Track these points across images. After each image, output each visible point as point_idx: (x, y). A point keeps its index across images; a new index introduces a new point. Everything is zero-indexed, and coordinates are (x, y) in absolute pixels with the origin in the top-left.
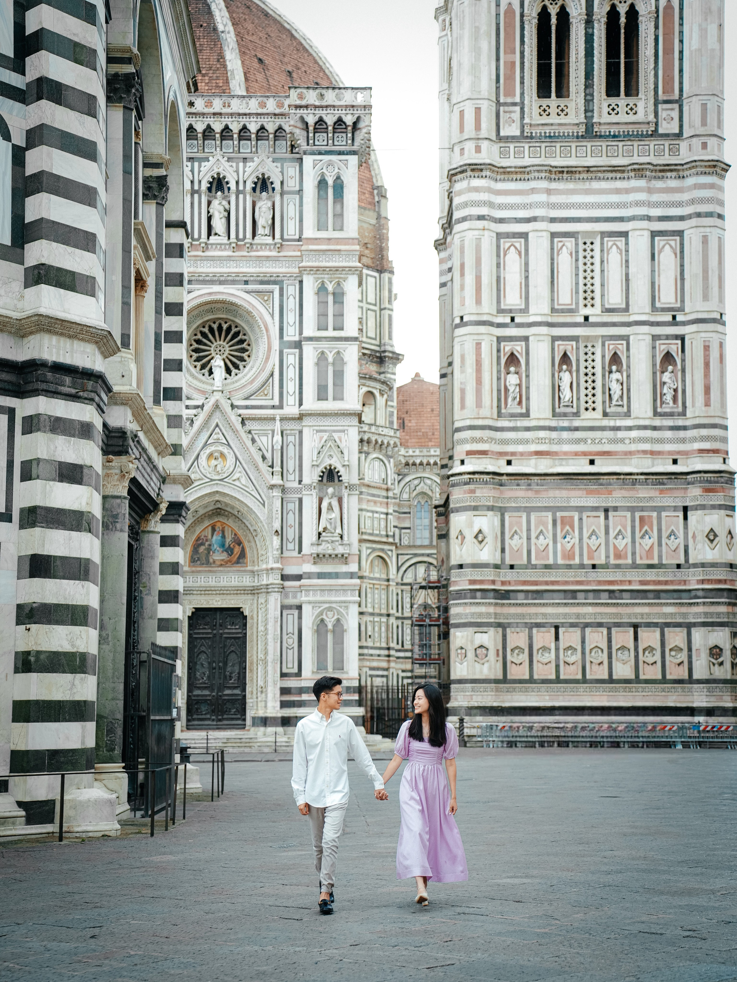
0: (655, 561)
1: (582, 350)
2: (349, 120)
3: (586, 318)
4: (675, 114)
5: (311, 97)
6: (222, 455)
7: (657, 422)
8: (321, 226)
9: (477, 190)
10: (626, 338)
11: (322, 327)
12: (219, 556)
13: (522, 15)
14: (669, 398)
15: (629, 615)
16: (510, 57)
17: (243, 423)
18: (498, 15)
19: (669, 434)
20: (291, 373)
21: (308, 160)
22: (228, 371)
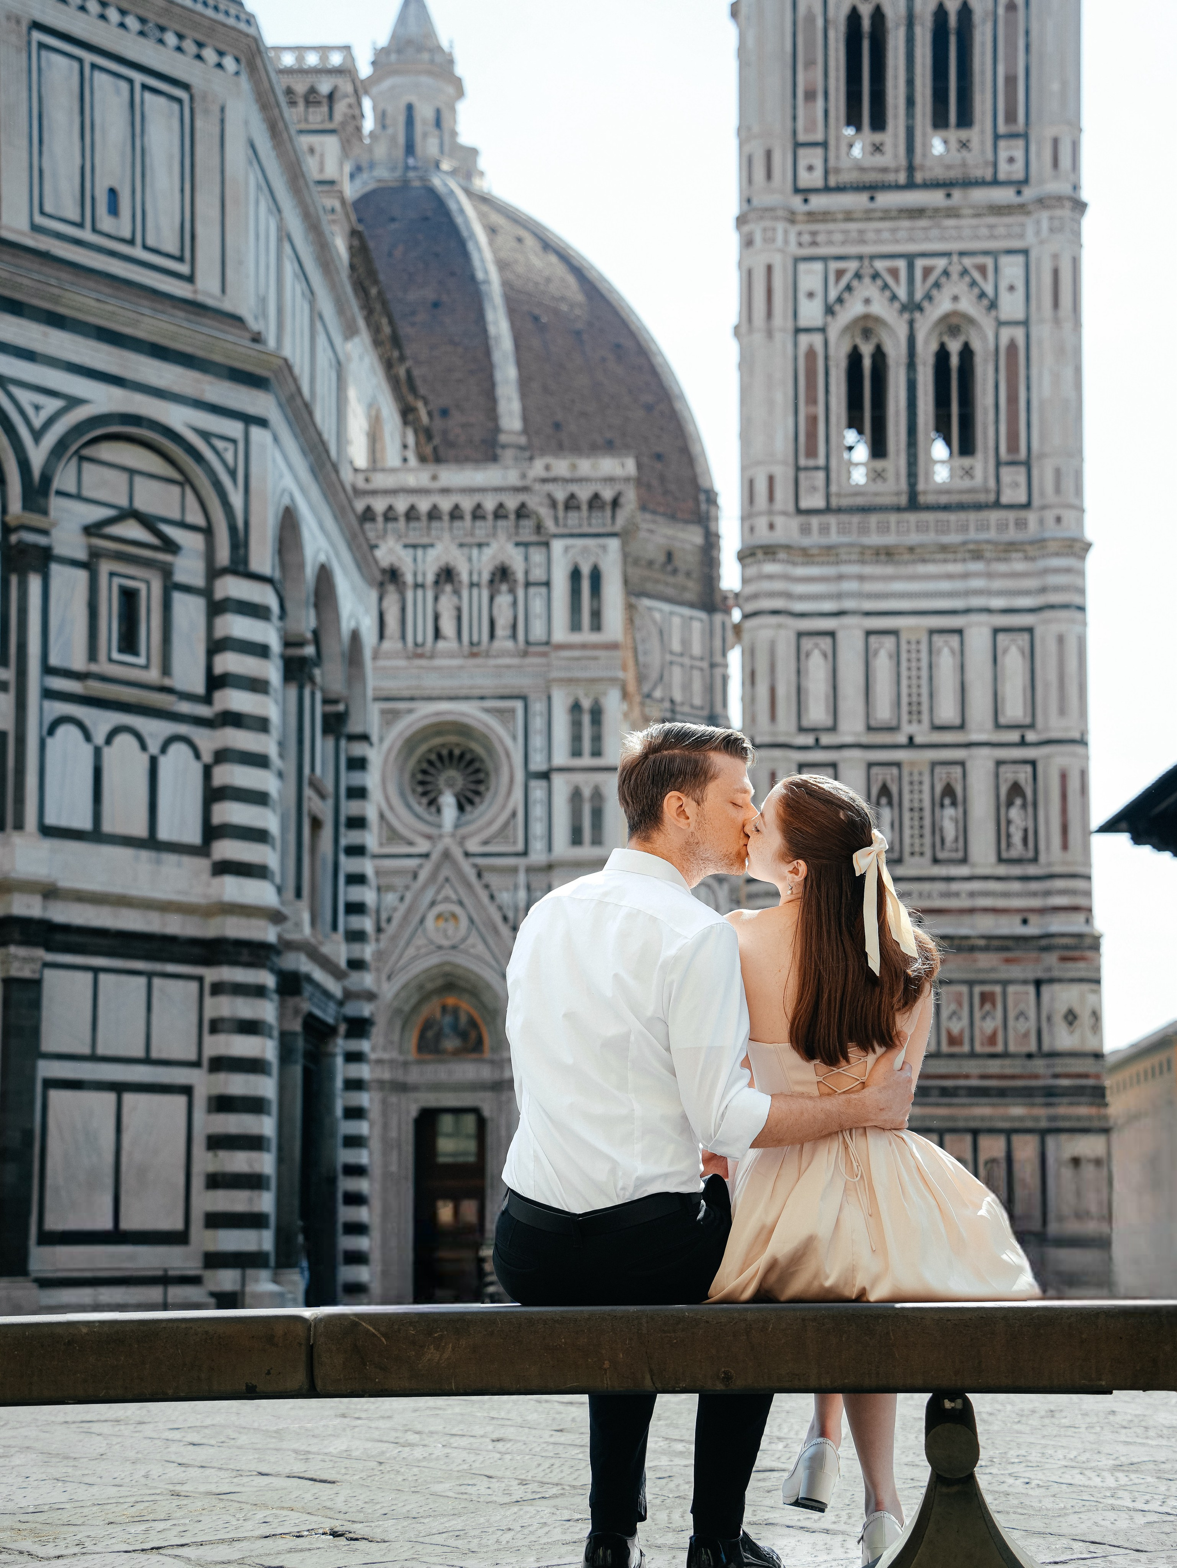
0: (999, 1048)
1: (906, 779)
2: (607, 494)
3: (911, 739)
4: (1022, 479)
5: (561, 467)
6: (454, 916)
7: (1002, 870)
8: (575, 626)
9: (770, 577)
10: (962, 764)
11: (576, 752)
12: (451, 1043)
13: (826, 358)
14: (1017, 839)
15: (967, 1119)
16: (812, 409)
17: (479, 875)
18: (796, 359)
19: (1016, 886)
20: (538, 811)
21: (557, 546)
22: (461, 808)
